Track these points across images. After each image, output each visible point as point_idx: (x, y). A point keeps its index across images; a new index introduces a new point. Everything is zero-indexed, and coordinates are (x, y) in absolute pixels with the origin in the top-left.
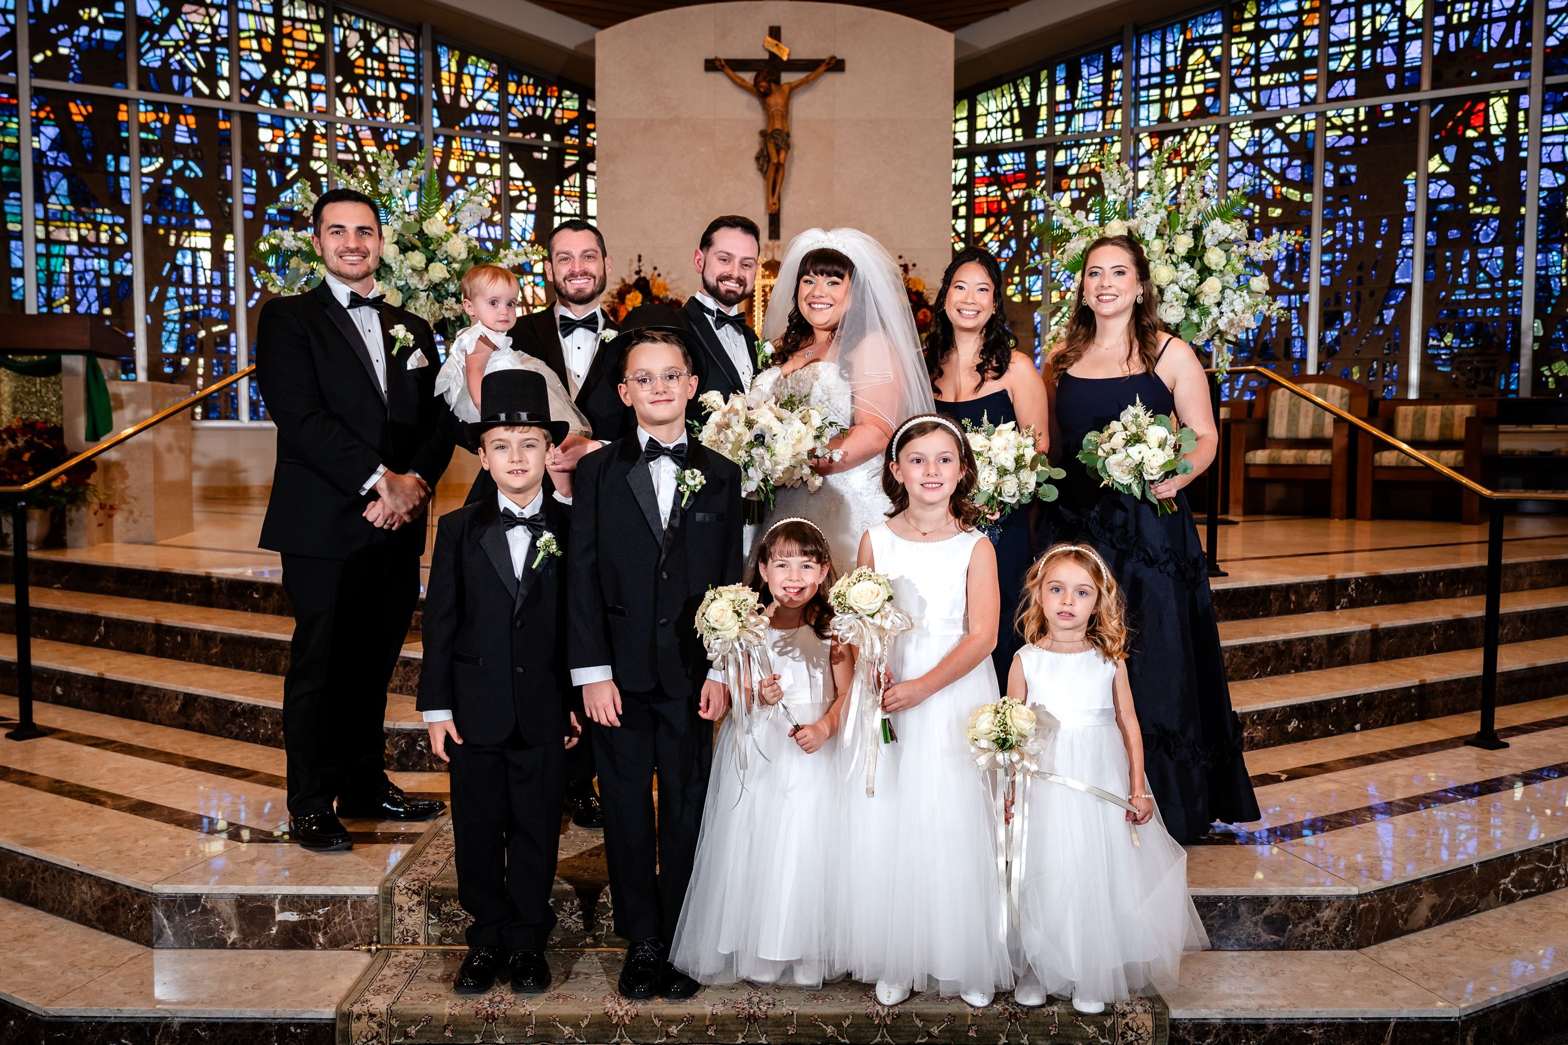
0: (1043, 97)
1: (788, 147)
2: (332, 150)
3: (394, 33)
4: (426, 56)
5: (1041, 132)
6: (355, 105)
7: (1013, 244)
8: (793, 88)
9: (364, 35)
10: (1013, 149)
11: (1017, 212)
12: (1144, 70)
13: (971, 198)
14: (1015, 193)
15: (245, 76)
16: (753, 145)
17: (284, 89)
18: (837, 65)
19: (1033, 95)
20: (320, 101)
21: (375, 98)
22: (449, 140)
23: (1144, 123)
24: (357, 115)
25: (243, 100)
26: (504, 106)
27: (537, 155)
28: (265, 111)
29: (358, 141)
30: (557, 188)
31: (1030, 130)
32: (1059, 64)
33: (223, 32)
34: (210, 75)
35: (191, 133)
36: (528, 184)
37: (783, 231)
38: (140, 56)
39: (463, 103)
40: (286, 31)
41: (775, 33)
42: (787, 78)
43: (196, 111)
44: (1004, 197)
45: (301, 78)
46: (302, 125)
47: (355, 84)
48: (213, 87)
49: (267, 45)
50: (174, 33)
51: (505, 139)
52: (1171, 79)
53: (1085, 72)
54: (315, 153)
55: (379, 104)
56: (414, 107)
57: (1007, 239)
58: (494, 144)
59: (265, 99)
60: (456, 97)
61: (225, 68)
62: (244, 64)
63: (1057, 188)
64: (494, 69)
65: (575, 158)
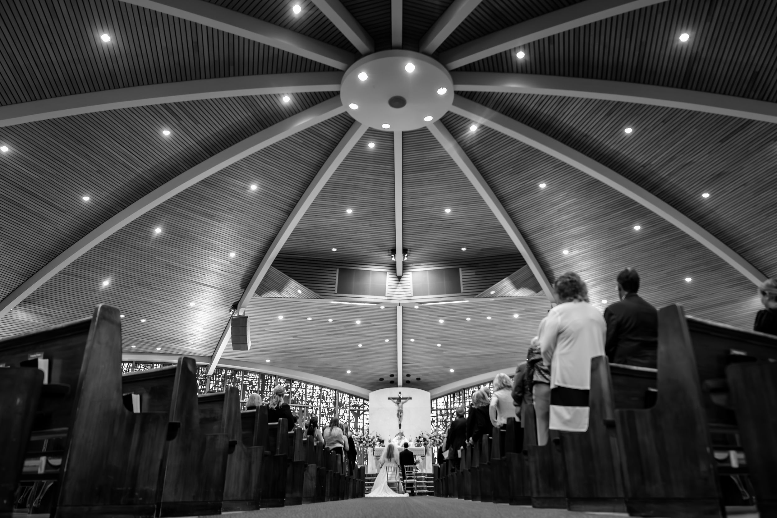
0: (449, 400)
1: (402, 412)
2: (320, 412)
3: (331, 391)
4: (337, 395)
5: (449, 406)
6: (324, 404)
7: (445, 427)
8: (403, 403)
9: (327, 392)
10: (445, 409)
11: (445, 421)
12: (466, 396)
14: (445, 417)
15: (307, 400)
16: (396, 412)
17: (313, 402)
18: (411, 398)
19: (447, 400)
20: (319, 404)
22: (340, 410)
23: (466, 406)
24: (325, 406)
25: (307, 404)
26: (350, 402)
27: (355, 411)
28: (310, 406)
29: (324, 410)
30: (359, 418)
31: (447, 407)
32: (451, 395)
33: (304, 393)
34: (302, 400)
35: (298, 410)
36: (353, 417)
37: (402, 427)
38: (291, 398)
39: (343, 403)
40: (314, 392)
41: (400, 393)
42: (402, 401)
43: (299, 407)
44: (443, 418)
45: (316, 400)
46: (316, 408)
47: (325, 400)
48: (302, 402)
49: (311, 394)
50: (297, 393)
52: (470, 398)
53: (456, 396)
54: (317, 413)
55: (328, 404)
56: (334, 404)
58: (348, 410)
59: (310, 404)
60: (341, 402)
61: (304, 399)
62: (307, 398)
63: (452, 417)
64: (348, 396)
65: (362, 412)
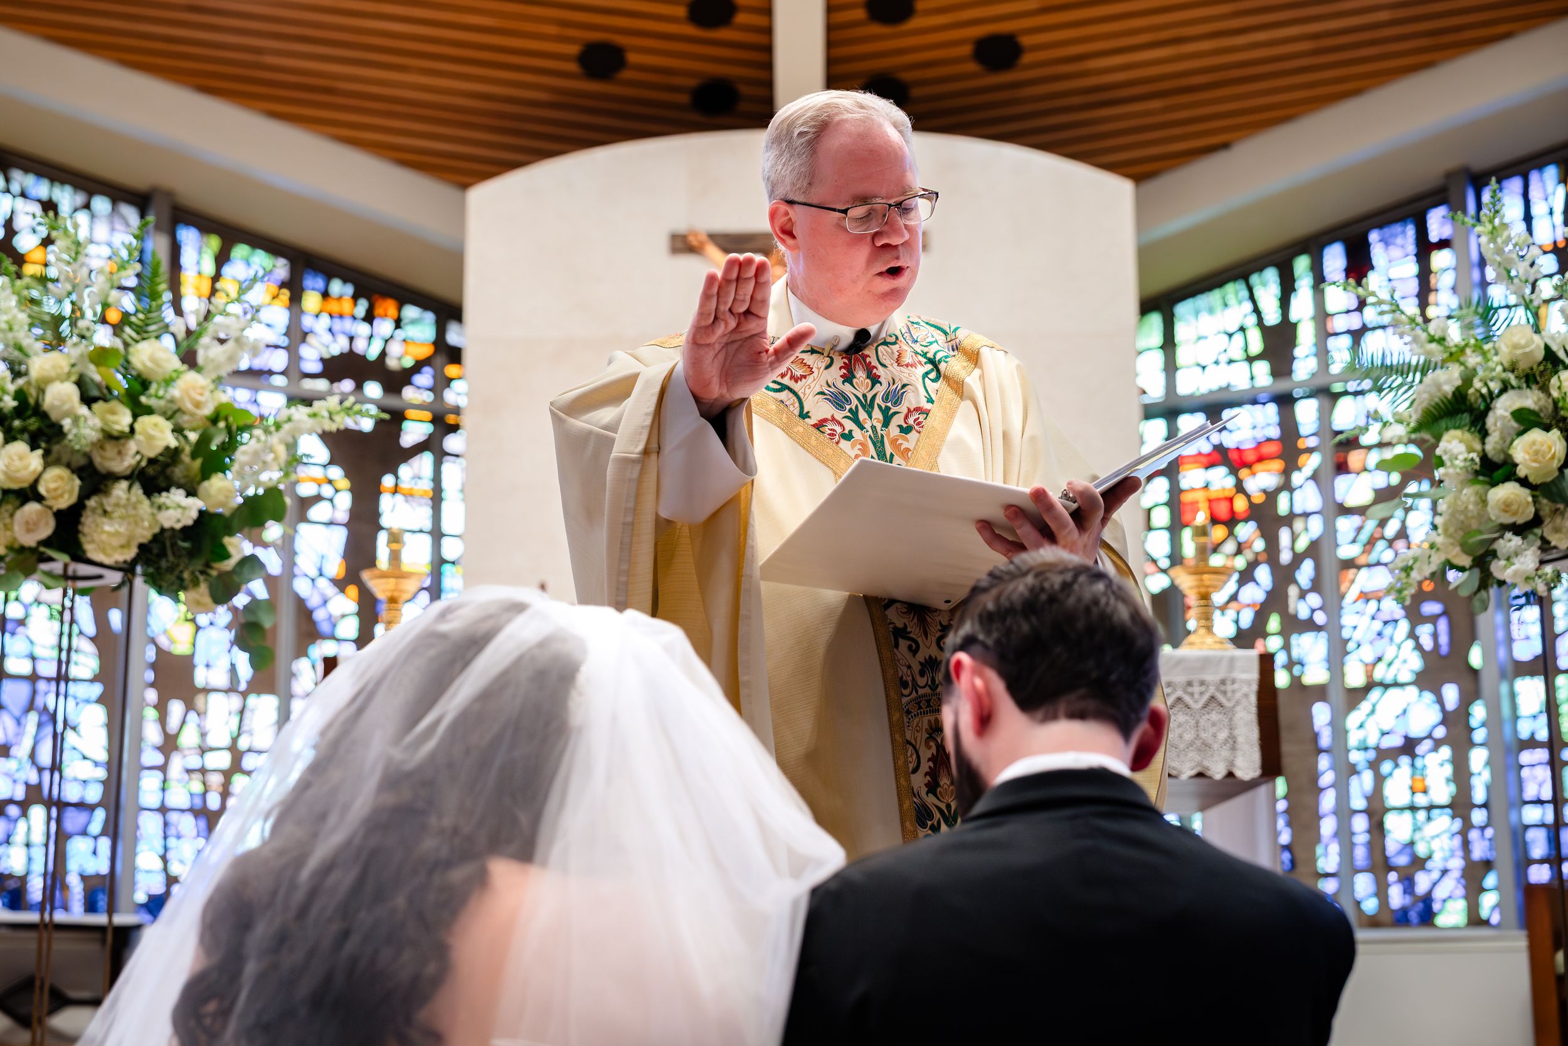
0: (1302, 306)
3: (103, 205)
4: (158, 245)
5: (1304, 366)
7: (1263, 574)
11: (1267, 516)
13: (1175, 492)
14: (1261, 481)
19: (1285, 302)
21: (58, 320)
26: (297, 335)
27: (352, 420)
30: (388, 481)
31: (1282, 364)
32: (1331, 242)
36: (336, 472)
44: (1240, 488)
51: (294, 391)
53: (1379, 255)
57: (1252, 565)
63: (1342, 468)
64: (281, 269)
65: (428, 428)
